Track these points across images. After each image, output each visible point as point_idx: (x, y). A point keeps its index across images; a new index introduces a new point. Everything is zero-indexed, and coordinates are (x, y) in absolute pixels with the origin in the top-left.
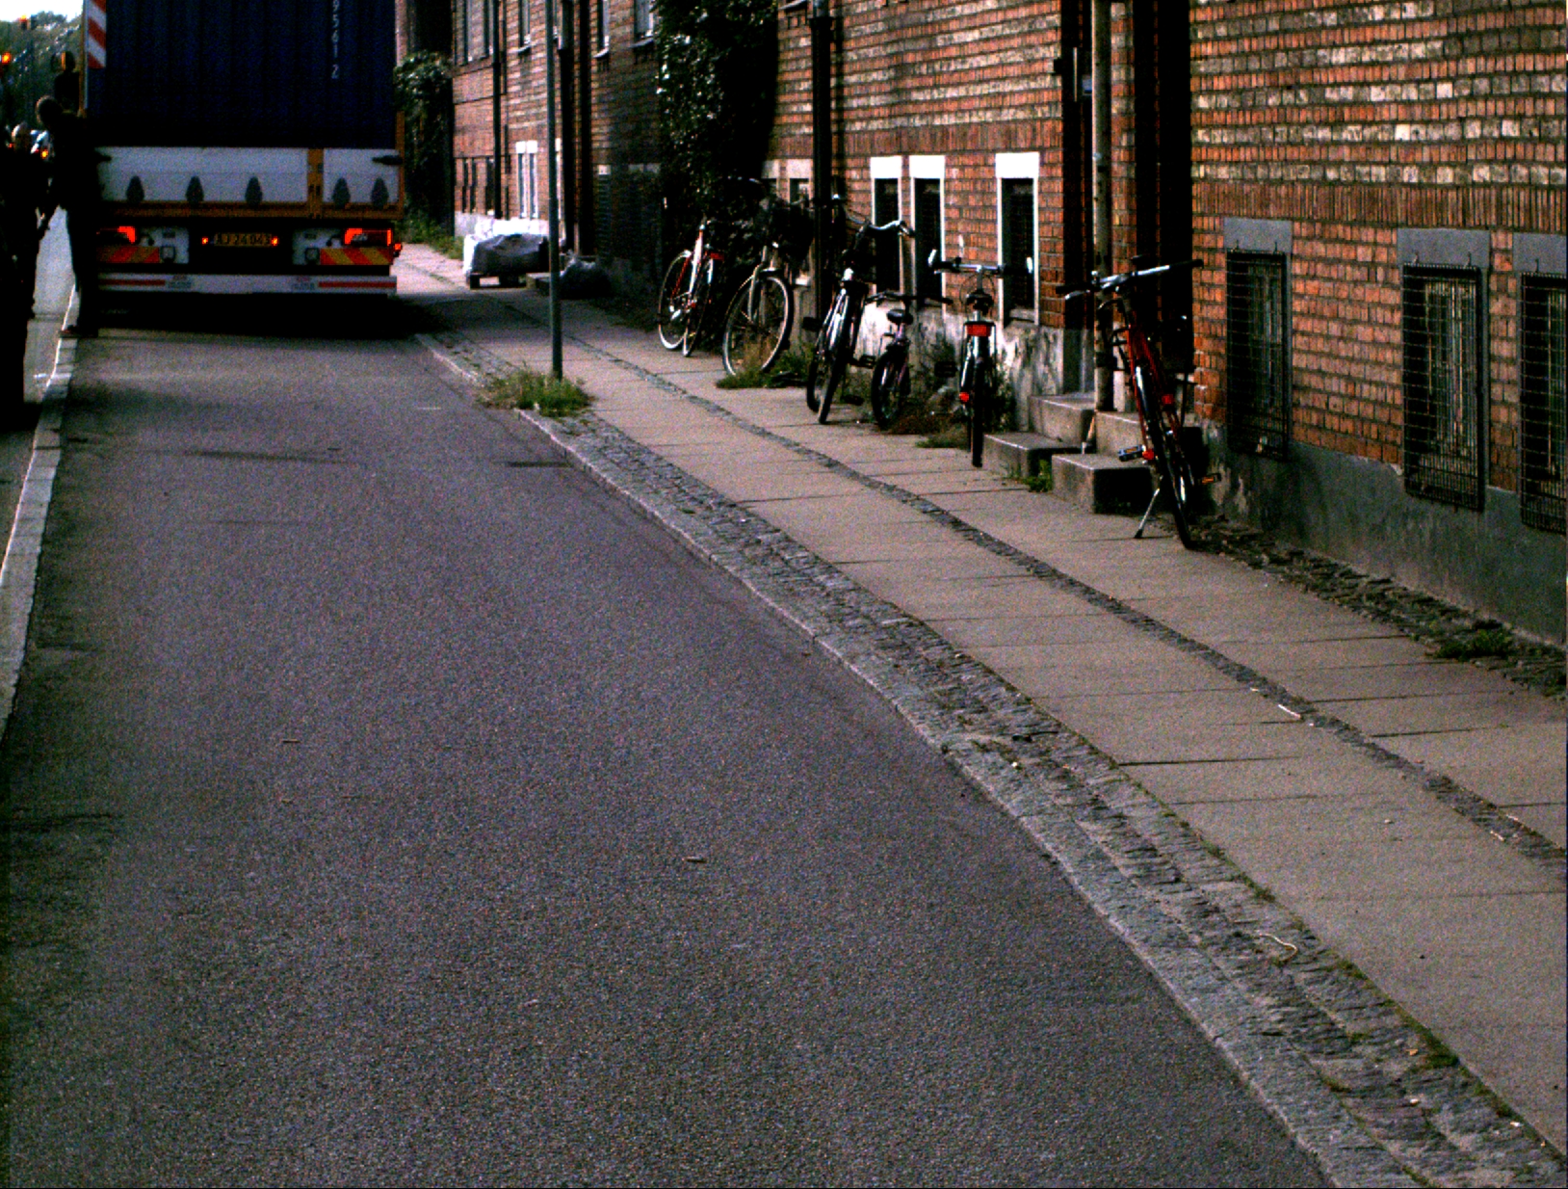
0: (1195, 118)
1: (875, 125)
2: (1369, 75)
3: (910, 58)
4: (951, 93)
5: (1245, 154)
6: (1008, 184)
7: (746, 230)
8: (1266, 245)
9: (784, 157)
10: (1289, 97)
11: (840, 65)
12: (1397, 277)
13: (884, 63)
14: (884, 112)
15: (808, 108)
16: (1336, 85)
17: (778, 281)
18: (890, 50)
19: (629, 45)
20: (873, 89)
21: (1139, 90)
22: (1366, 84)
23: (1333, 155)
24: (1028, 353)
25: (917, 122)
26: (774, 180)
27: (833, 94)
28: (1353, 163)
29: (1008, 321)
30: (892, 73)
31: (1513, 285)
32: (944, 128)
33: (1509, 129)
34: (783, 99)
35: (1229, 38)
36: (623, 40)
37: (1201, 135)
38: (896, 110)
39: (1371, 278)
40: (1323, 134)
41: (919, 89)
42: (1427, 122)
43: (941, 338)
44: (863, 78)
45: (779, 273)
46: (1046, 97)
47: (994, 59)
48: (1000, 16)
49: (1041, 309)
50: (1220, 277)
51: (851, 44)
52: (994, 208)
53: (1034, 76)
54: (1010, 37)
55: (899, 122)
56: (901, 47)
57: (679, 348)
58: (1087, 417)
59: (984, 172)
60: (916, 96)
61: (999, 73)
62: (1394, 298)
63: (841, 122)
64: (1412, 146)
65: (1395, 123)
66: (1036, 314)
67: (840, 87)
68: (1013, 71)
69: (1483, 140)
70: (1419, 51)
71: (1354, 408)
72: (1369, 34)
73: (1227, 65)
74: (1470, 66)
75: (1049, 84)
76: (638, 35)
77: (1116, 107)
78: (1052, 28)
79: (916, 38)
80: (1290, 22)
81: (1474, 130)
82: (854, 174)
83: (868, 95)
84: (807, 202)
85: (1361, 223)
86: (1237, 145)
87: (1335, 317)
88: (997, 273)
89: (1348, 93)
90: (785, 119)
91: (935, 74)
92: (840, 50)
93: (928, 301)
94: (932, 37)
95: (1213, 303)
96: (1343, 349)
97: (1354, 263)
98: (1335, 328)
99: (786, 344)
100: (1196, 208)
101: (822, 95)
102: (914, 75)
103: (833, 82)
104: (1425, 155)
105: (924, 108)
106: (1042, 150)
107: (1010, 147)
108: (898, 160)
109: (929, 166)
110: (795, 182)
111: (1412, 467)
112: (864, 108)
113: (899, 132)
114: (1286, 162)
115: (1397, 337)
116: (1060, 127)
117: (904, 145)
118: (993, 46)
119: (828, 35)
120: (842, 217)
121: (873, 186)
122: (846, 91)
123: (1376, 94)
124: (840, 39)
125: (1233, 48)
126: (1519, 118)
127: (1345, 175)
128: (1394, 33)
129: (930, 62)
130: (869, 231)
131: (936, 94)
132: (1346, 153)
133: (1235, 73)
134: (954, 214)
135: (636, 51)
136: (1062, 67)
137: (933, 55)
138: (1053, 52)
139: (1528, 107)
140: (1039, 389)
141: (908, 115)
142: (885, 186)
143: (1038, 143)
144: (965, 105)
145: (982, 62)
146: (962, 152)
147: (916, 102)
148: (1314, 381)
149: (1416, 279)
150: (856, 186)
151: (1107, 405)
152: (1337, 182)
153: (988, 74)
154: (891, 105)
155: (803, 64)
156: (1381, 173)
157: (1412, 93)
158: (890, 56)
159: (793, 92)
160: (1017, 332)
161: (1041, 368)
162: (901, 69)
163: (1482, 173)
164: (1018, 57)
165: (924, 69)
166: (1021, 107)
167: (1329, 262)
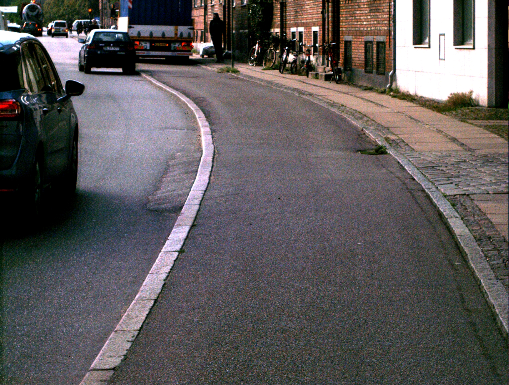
0: (340, 21)
1: (292, 22)
2: (361, 15)
3: (298, 10)
4: (305, 16)
5: (346, 26)
6: (314, 32)
7: (267, 42)
8: (349, 40)
9: (274, 28)
10: (352, 18)
11: (285, 11)
12: (364, 43)
13: (293, 11)
14: (293, 20)
15: (279, 19)
16: (357, 16)
17: (273, 51)
18: (294, 9)
19: (240, 5)
20: (292, 16)
21: (333, 17)
22: (360, 16)
23: (357, 26)
24: (317, 59)
25: (299, 21)
26: (272, 33)
27: (284, 16)
28: (359, 27)
29: (314, 55)
30: (295, 13)
31: (376, 43)
32: (304, 23)
33: (375, 22)
34: (274, 17)
35: (345, 9)
36: (239, 4)
37: (341, 24)
38: (295, 19)
39: (361, 44)
40: (356, 23)
41: (300, 16)
42: (367, 21)
43: (303, 59)
44: (290, 13)
45: (273, 49)
46: (320, 17)
47: (312, 11)
48: (313, 4)
49: (319, 52)
50: (343, 45)
51: (288, 7)
52: (311, 36)
53: (317, 14)
54: (314, 7)
55: (296, 21)
56: (297, 8)
57: (253, 65)
58: (325, 68)
59: (310, 30)
60: (299, 17)
61: (313, 13)
62: (363, 46)
63: (286, 21)
64: (366, 25)
65: (364, 21)
66: (318, 53)
67: (285, 15)
68: (315, 13)
69: (373, 24)
70: (366, 12)
71: (359, 62)
72: (361, 9)
73: (345, 13)
74: (372, 14)
75: (320, 15)
76: (242, 3)
77: (330, 19)
78: (321, 6)
79: (299, 7)
80: (352, 7)
81: (372, 23)
82: (288, 31)
83: (290, 17)
84: (279, 37)
85: (360, 36)
86: (346, 25)
87: (357, 49)
88: (312, 46)
89: (358, 17)
90: (275, 21)
91: (302, 13)
92: (286, 8)
93: (301, 53)
94: (302, 7)
95: (342, 49)
96: (359, 54)
97: (359, 41)
98: (357, 51)
99: (275, 63)
100: (341, 35)
101: (282, 16)
102: (299, 13)
103: (284, 14)
104: (367, 26)
105: (300, 19)
106: (319, 26)
107: (314, 26)
108: (295, 28)
109: (301, 29)
110: (276, 33)
111: (365, 69)
112: (290, 19)
113: (296, 23)
114: (352, 27)
115: (364, 51)
116: (322, 22)
117: (297, 25)
118: (312, 9)
119: (283, 6)
120: (286, 38)
121: (291, 33)
122: (286, 16)
123: (362, 18)
124: (286, 6)
125: (345, 10)
126: (376, 21)
127: (358, 29)
128: (364, 9)
129: (301, 11)
130: (291, 41)
131: (302, 17)
132: (358, 26)
133: (346, 14)
134: (305, 37)
135: (242, 7)
136: (322, 13)
137: (302, 10)
138: (321, 10)
139: (377, 20)
140: (318, 65)
141: (298, 20)
142: (293, 33)
143: (318, 25)
144: (307, 18)
145: (310, 11)
146: (307, 27)
147: (299, 18)
148: (355, 59)
149: (366, 43)
150: (288, 33)
151: (328, 66)
152: (357, 30)
153: (311, 13)
154: (294, 18)
155: (278, 10)
156: (362, 29)
157: (366, 18)
158: (294, 10)
159: (276, 16)
160: (315, 56)
161: (319, 62)
162: (296, 12)
163: (373, 28)
164: (315, 11)
165: (300, 12)
166: (316, 19)
167: (357, 41)
